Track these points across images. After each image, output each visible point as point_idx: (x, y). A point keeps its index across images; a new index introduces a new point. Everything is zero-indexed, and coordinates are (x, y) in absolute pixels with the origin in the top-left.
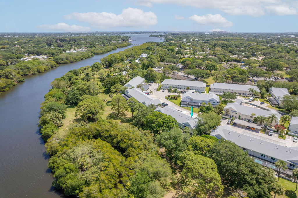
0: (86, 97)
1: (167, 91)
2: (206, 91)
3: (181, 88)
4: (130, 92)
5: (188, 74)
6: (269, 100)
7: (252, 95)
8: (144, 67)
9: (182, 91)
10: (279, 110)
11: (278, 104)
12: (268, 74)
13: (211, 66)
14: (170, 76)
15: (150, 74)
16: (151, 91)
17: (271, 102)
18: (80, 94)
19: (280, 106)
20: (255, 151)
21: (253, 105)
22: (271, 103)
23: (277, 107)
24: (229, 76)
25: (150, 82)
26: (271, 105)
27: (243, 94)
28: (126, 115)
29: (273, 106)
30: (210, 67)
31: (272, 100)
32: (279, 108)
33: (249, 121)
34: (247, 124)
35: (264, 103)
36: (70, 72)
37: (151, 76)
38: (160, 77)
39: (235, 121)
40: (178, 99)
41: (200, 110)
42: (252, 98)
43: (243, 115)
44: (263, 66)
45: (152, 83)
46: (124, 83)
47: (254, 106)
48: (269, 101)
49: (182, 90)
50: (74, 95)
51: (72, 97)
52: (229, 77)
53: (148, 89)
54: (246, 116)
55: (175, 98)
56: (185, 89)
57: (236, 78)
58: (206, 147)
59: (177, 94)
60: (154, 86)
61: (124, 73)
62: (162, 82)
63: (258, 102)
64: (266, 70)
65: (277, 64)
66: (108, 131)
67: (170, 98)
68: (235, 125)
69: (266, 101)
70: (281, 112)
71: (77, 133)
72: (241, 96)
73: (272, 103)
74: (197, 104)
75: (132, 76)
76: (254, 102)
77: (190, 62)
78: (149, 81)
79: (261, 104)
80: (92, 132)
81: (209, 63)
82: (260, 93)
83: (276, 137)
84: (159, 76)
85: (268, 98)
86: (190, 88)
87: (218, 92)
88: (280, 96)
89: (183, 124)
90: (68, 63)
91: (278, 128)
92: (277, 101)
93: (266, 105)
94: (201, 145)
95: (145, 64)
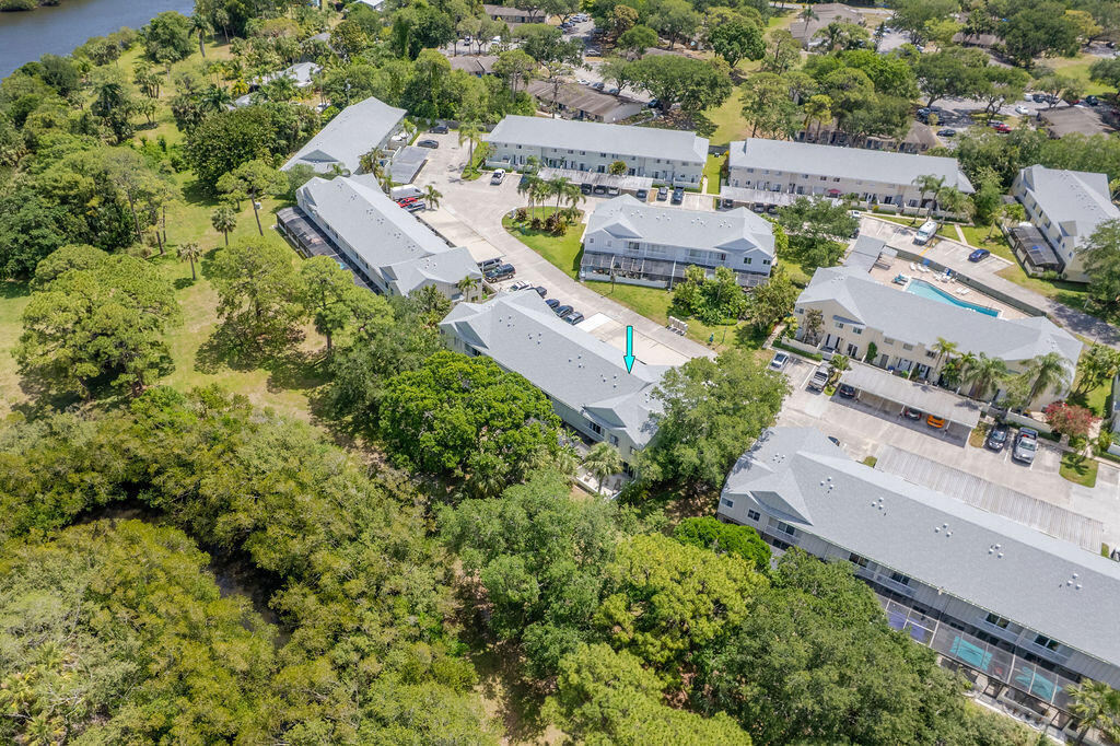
0: (71, 264)
1: (512, 180)
2: (705, 181)
3: (582, 168)
4: (324, 198)
5: (623, 78)
6: (1014, 237)
7: (930, 204)
8: (403, 37)
9: (587, 182)
10: (1060, 299)
11: (1060, 266)
12: (1010, 83)
13: (735, 38)
14: (534, 88)
15: (429, 83)
16: (430, 188)
17: (1024, 251)
18: (57, 220)
19: (1066, 276)
20: (957, 594)
21: (938, 268)
22: (1022, 257)
23: (1051, 280)
24: (826, 99)
25: (434, 128)
26: (1022, 265)
27: (888, 200)
28: (296, 340)
29: (1031, 272)
30: (731, 39)
31: (1029, 240)
32: (1061, 282)
33: (918, 374)
34: (907, 393)
35: (986, 253)
36: (24, 70)
37: (434, 92)
38: (481, 99)
39: (848, 377)
40: (569, 230)
41: (676, 301)
42: (929, 226)
43: (889, 341)
44: (982, 32)
45: (443, 131)
46: (301, 134)
47: (939, 277)
48: (1013, 244)
49: (590, 178)
50: (26, 230)
51: (16, 240)
52: (821, 106)
53: (422, 165)
54: (907, 347)
55: (552, 227)
56: (602, 169)
57: (861, 113)
58: (704, 620)
59: (565, 204)
60: (453, 147)
61: (302, 74)
62: (489, 126)
63: (955, 250)
64: (994, 50)
65: (1056, 21)
66: (188, 467)
67: (526, 225)
68: (847, 394)
69: (996, 239)
70: (1070, 311)
71: (21, 483)
72: (876, 211)
73: (1028, 258)
74: (659, 270)
75: (342, 94)
76: (941, 245)
77: (632, 10)
78: (428, 122)
79: (973, 259)
80: (103, 470)
81: (725, 20)
82: (972, 195)
83: (1048, 469)
84: (477, 92)
85: (1007, 224)
86: (629, 165)
87: (767, 186)
88: (1072, 224)
89: (586, 415)
90: (28, 10)
91: (1066, 420)
92: (1055, 244)
93: (997, 268)
94: (678, 606)
95: (408, 22)
